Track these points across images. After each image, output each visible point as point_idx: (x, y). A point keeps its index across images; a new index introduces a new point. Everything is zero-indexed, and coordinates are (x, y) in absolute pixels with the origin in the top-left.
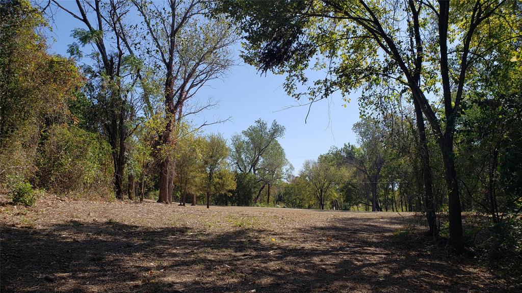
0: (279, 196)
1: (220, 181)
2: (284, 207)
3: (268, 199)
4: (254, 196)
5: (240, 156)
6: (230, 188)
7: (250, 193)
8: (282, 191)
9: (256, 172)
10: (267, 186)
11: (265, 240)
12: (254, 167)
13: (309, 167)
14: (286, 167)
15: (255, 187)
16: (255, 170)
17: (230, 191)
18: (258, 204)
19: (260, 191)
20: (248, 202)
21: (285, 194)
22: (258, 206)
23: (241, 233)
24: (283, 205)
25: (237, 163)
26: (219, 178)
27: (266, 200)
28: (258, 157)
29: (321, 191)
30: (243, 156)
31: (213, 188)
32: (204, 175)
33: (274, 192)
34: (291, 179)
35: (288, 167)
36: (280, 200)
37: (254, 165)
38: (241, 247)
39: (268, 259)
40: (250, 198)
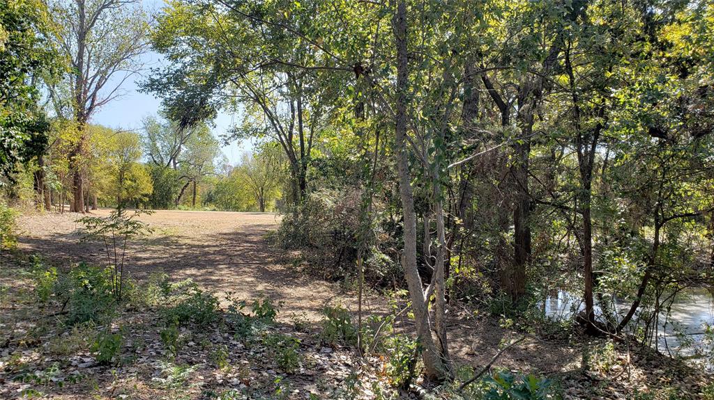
0: (209, 195)
1: (134, 185)
2: (215, 210)
3: (194, 200)
4: (175, 196)
5: (155, 145)
6: (145, 192)
7: (169, 193)
8: (213, 189)
9: (178, 165)
10: (192, 184)
11: (182, 241)
12: (174, 159)
13: (247, 160)
14: (218, 159)
15: (175, 186)
16: (175, 164)
17: (146, 195)
18: (179, 206)
19: (183, 190)
20: (166, 204)
21: (217, 193)
22: (180, 209)
23: (166, 238)
24: (213, 207)
25: (151, 154)
26: (132, 181)
27: (191, 200)
28: (180, 147)
29: (262, 189)
30: (158, 145)
31: (125, 192)
32: (112, 178)
33: (202, 190)
34: (228, 171)
35: (220, 158)
36: (209, 200)
37: (173, 158)
38: (168, 245)
39: (183, 249)
40: (169, 199)
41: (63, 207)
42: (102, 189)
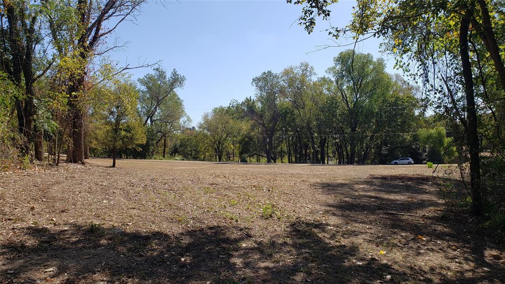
0: (174, 147)
1: (129, 135)
6: (140, 142)
10: (163, 138)
13: (208, 120)
14: (183, 119)
15: (153, 140)
16: (152, 121)
18: (155, 156)
19: (157, 143)
21: (181, 146)
22: (155, 159)
26: (127, 131)
27: (162, 151)
28: (155, 108)
29: (219, 143)
31: (120, 142)
33: (170, 144)
36: (175, 152)
37: (150, 116)
41: (59, 156)
42: (97, 139)
